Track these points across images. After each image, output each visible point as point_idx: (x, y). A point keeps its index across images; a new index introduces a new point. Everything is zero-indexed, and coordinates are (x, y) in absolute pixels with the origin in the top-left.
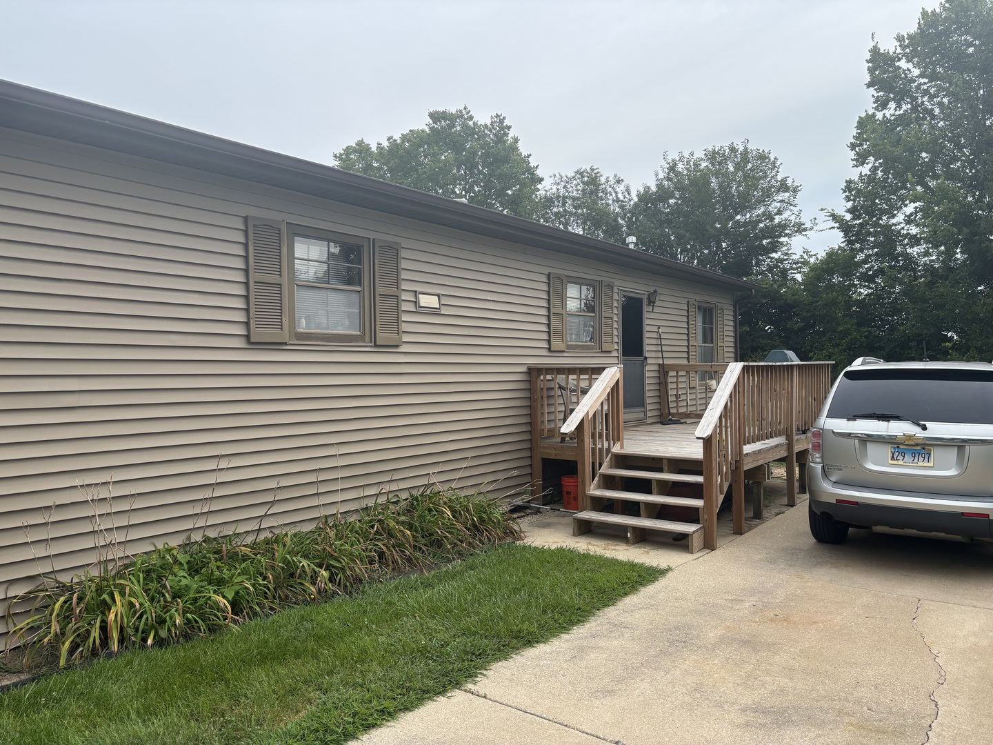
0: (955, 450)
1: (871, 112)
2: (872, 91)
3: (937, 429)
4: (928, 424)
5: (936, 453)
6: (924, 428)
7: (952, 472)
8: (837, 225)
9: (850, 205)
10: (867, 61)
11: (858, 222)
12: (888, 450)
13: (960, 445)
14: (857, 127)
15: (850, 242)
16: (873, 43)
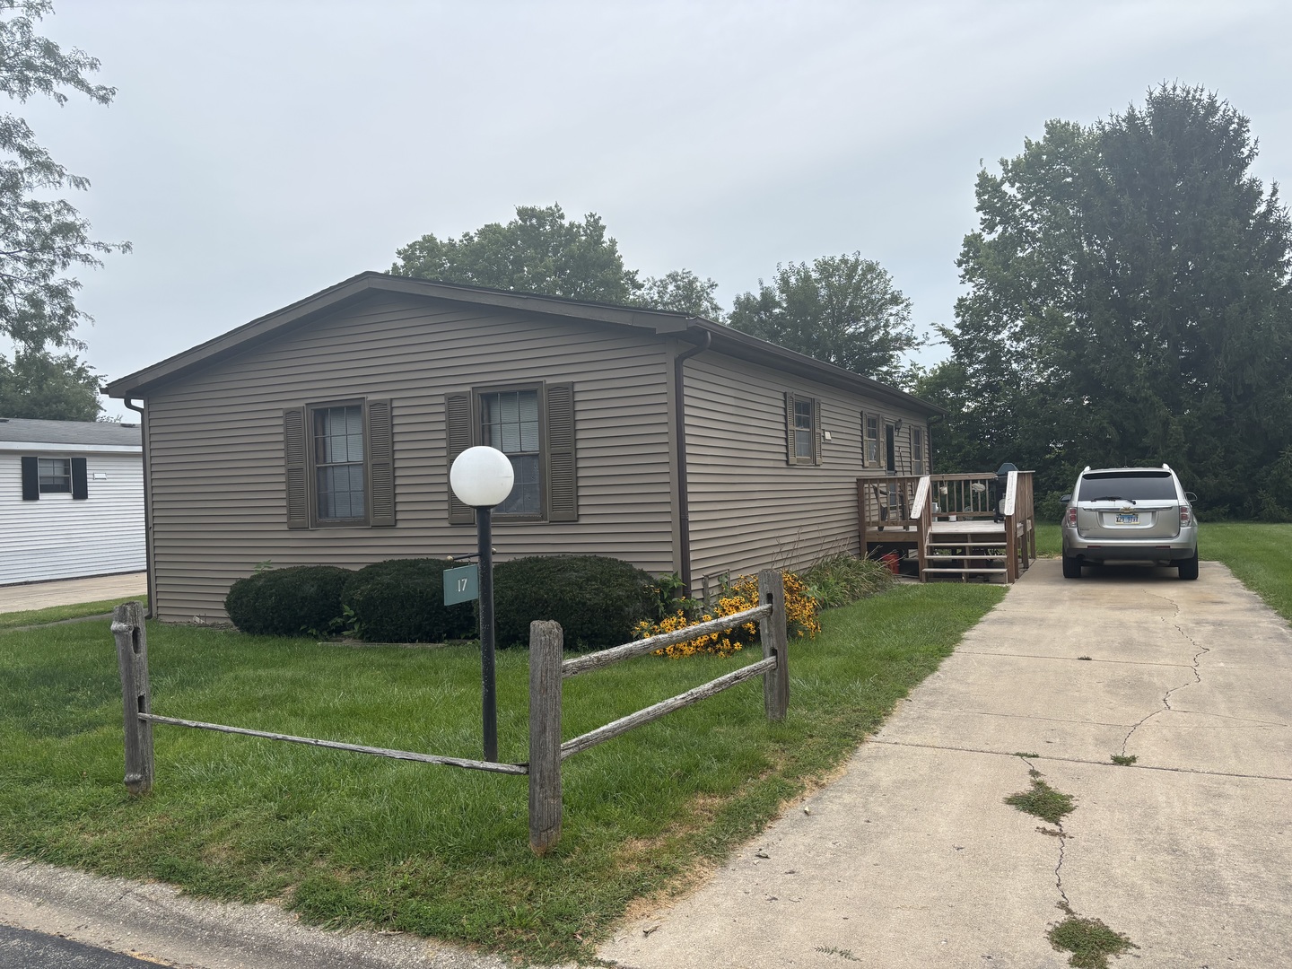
0: (1151, 514)
1: (977, 231)
2: (981, 213)
3: (1141, 504)
4: (1137, 501)
5: (1141, 516)
6: (1134, 503)
7: (1150, 526)
8: (947, 340)
9: (959, 320)
10: (976, 185)
11: (967, 337)
12: (1114, 517)
13: (1153, 511)
14: (964, 246)
15: (959, 357)
16: (982, 169)
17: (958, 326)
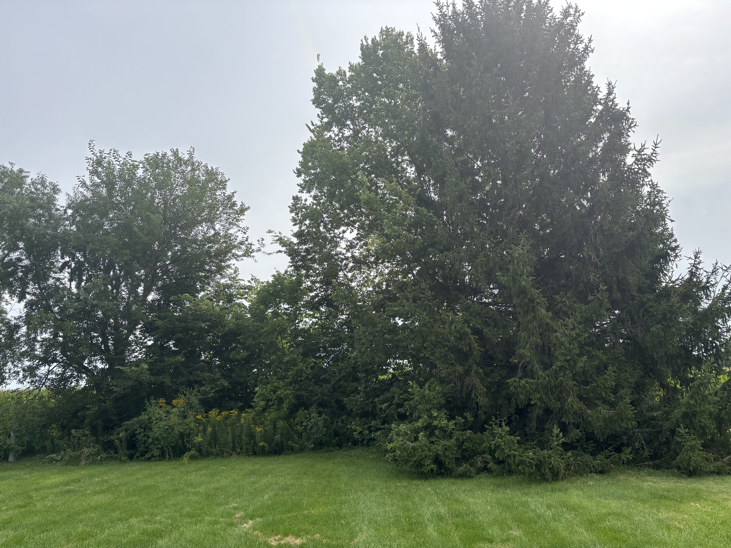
8: (284, 249)
9: (296, 229)
11: (304, 247)
16: (319, 64)
17: (296, 235)
